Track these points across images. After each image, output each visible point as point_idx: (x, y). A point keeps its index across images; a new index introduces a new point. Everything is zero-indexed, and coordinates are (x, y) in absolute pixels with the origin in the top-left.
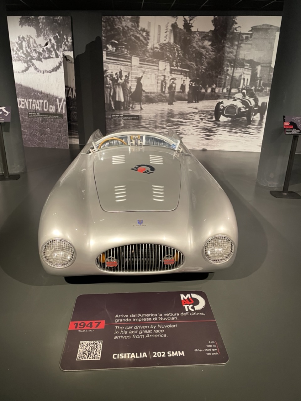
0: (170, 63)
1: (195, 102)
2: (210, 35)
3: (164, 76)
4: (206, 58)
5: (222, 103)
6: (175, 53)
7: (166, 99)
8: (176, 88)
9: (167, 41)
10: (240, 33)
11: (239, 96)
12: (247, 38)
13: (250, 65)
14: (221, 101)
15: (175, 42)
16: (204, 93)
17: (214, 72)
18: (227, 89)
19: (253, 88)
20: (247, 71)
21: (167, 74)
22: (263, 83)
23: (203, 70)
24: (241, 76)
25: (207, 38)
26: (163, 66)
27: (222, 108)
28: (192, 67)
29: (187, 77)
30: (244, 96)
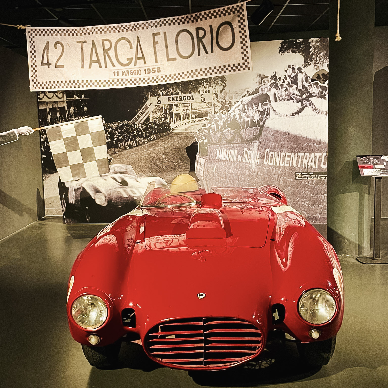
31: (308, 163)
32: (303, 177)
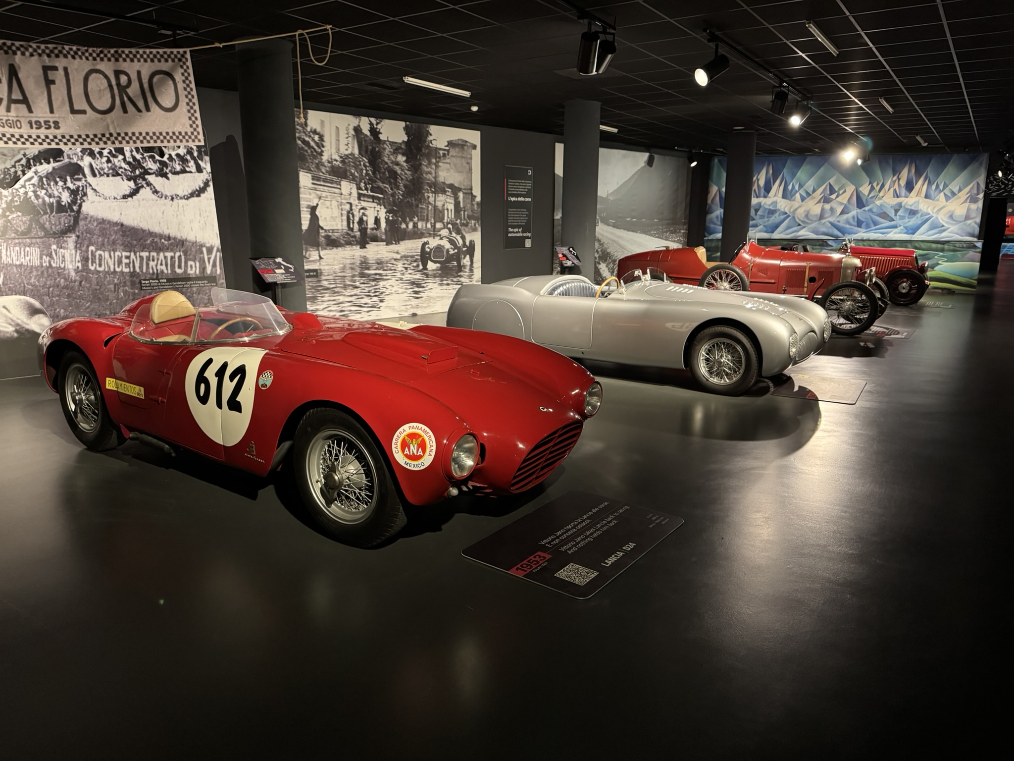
0: (357, 184)
1: (396, 244)
2: (403, 147)
3: (351, 204)
4: (402, 179)
5: (427, 243)
6: (362, 170)
7: (356, 241)
8: (369, 223)
9: (349, 152)
10: (436, 148)
11: (444, 232)
12: (444, 155)
13: (452, 191)
14: (425, 240)
15: (360, 153)
16: (404, 229)
17: (413, 199)
18: (431, 223)
19: (458, 222)
20: (450, 199)
21: (355, 201)
22: (467, 215)
23: (400, 197)
24: (444, 205)
25: (400, 151)
26: (347, 187)
27: (429, 250)
28: (386, 191)
29: (381, 205)
30: (451, 233)
31: (156, 265)
32: (153, 286)
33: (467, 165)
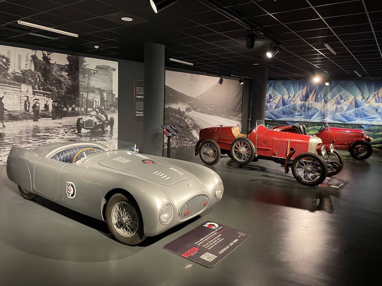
0: (32, 86)
1: (59, 119)
2: (66, 67)
3: (28, 97)
4: (65, 84)
5: (82, 118)
6: (37, 79)
7: (31, 117)
8: (40, 108)
9: (28, 68)
10: (89, 69)
11: (94, 113)
12: (94, 73)
13: (99, 92)
14: (80, 117)
15: (35, 69)
16: (66, 111)
17: (72, 95)
18: (84, 108)
19: (103, 107)
20: (98, 96)
21: (30, 94)
22: (109, 104)
23: (63, 94)
24: (93, 99)
25: (64, 70)
26: (24, 87)
27: (82, 122)
28: (53, 91)
29: (49, 98)
30: (97, 113)
33: (110, 79)
